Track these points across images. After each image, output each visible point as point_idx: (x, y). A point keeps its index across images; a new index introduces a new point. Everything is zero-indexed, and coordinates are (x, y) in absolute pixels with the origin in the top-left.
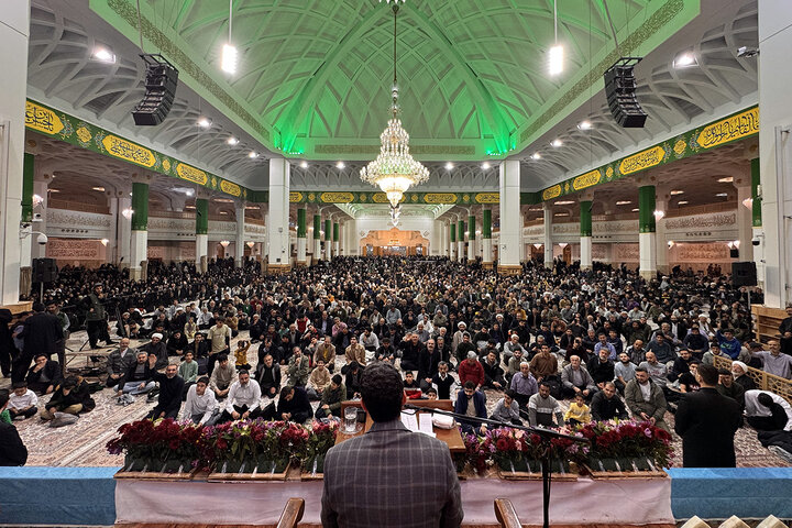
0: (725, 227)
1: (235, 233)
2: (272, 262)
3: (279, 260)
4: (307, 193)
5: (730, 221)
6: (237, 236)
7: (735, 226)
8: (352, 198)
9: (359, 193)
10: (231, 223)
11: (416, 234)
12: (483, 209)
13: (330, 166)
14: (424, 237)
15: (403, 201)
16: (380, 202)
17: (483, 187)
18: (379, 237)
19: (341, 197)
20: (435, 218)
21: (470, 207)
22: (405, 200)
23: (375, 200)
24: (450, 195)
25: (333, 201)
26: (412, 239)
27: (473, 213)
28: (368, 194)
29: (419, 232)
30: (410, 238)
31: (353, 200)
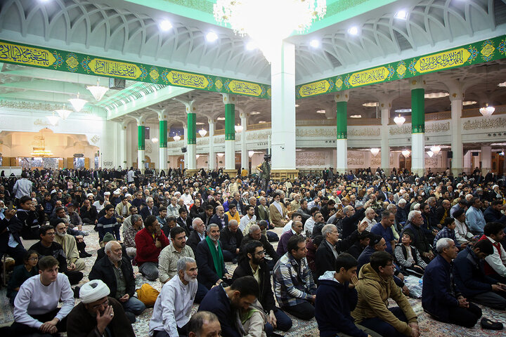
0: (441, 133)
5: (445, 128)
7: (448, 133)
8: (51, 59)
9: (64, 54)
11: (76, 139)
12: (225, 102)
14: (91, 143)
15: (138, 76)
16: (102, 74)
17: (236, 74)
18: (14, 143)
19: (29, 56)
20: (109, 118)
21: (191, 100)
22: (141, 76)
23: (93, 70)
24: (200, 76)
25: (12, 60)
26: (68, 147)
27: (194, 109)
28: (81, 57)
29: (84, 135)
30: (66, 144)
31: (54, 64)
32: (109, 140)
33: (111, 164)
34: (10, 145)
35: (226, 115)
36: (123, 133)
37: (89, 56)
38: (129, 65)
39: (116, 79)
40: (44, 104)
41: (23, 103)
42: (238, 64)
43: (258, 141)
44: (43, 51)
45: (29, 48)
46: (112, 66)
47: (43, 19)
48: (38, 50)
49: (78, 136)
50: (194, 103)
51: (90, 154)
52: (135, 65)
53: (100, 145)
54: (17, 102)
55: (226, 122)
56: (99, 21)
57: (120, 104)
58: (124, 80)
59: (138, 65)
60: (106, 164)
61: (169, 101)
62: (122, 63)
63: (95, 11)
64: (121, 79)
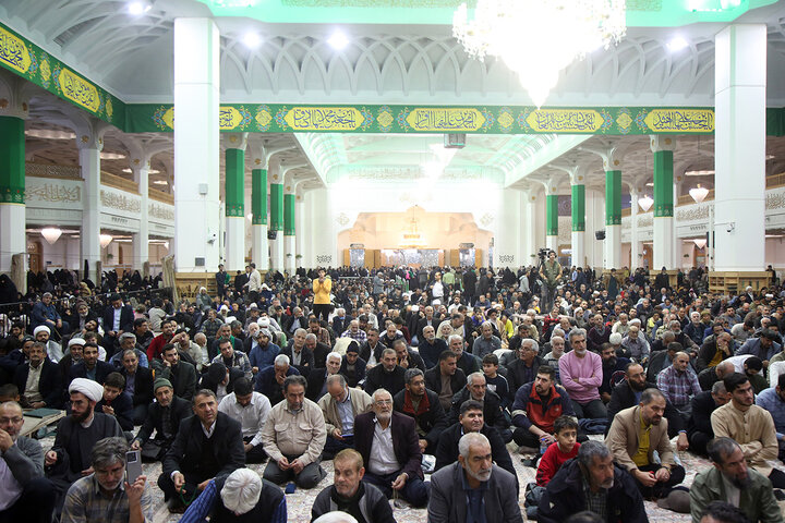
1: (79, 205)
2: (185, 266)
3: (200, 262)
4: (252, 109)
6: (84, 213)
8: (359, 118)
9: (374, 109)
10: (71, 184)
11: (461, 220)
12: (654, 149)
13: (311, 40)
14: (481, 226)
15: (479, 126)
16: (426, 129)
17: (662, 96)
18: (378, 229)
19: (332, 119)
20: (508, 184)
21: (610, 148)
22: (483, 126)
23: (413, 126)
24: (588, 112)
25: (314, 128)
26: (451, 232)
27: (616, 163)
28: (396, 110)
29: (470, 215)
30: (447, 229)
31: (362, 125)
32: (508, 220)
33: (510, 258)
34: (374, 232)
35: (655, 178)
36: (529, 207)
37: (408, 106)
38: (465, 110)
39: (451, 135)
40: (413, 169)
41: (387, 171)
42: (663, 79)
43: (690, 223)
44: (348, 109)
45: (332, 109)
46: (439, 115)
47: (346, 68)
48: (342, 109)
49: (463, 215)
50: (615, 152)
51: (481, 244)
52: (475, 110)
53: (494, 228)
54: (379, 169)
55: (655, 190)
56: (414, 56)
57: (518, 162)
58: (464, 134)
59: (480, 108)
60: (503, 259)
61: (574, 151)
62: (453, 110)
63: (403, 45)
64: (457, 133)
